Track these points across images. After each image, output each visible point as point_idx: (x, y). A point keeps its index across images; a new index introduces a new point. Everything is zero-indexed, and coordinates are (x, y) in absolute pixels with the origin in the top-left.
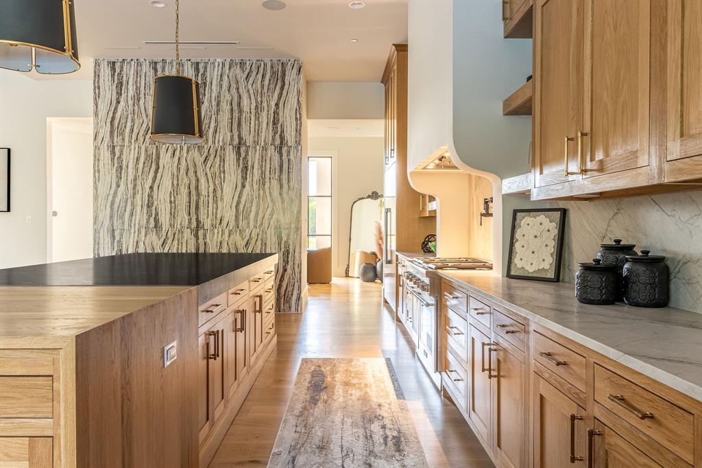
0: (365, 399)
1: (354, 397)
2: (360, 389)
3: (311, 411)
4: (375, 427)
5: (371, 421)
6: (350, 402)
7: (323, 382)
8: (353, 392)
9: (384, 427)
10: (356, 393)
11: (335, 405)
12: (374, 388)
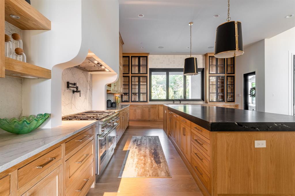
0: (140, 150)
1: (143, 151)
2: (141, 154)
3: (155, 147)
4: (139, 143)
5: (140, 144)
6: (144, 149)
7: (154, 157)
8: (143, 153)
9: (137, 143)
10: (142, 152)
11: (149, 148)
12: (136, 154)
